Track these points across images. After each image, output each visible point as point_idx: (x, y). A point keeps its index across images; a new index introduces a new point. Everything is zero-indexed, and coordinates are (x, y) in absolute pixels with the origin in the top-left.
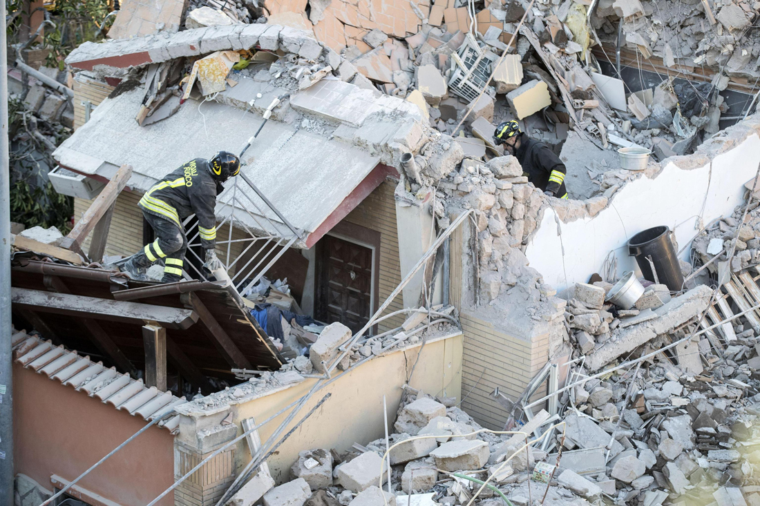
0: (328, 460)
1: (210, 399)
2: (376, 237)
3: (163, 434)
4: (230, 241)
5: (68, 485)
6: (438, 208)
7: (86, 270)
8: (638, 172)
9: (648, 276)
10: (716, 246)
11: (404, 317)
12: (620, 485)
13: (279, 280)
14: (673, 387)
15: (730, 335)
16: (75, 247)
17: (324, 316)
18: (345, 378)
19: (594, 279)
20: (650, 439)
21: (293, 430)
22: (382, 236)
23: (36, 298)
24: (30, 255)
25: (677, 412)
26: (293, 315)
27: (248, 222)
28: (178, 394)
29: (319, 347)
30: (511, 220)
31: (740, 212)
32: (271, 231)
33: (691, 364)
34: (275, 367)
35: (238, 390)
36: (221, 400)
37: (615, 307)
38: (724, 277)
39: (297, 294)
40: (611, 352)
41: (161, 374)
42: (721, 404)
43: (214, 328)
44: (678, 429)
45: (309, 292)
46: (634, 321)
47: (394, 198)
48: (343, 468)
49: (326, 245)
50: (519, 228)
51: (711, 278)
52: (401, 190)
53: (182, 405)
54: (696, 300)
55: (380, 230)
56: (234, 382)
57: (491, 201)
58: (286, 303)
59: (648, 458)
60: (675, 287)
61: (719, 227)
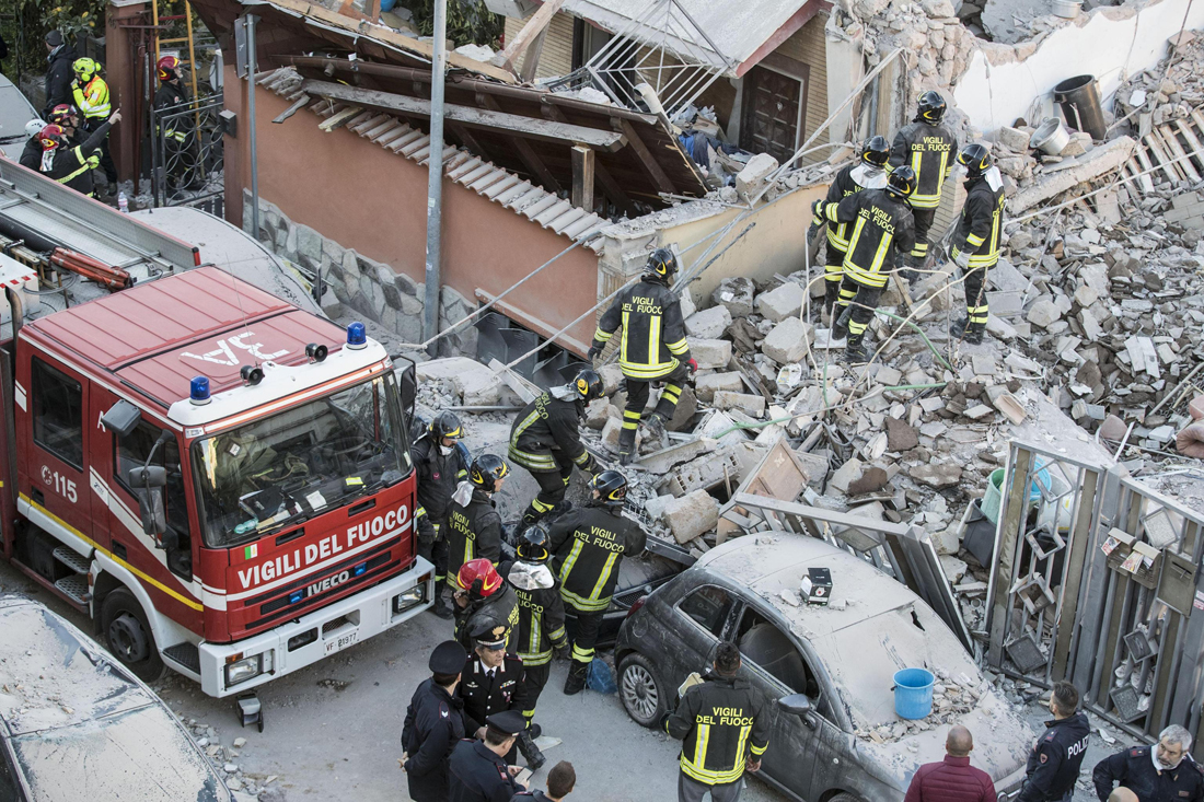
0: (749, 289)
1: (635, 222)
2: (805, 69)
3: (588, 254)
4: (661, 67)
5: (492, 300)
6: (868, 45)
7: (518, 89)
8: (1068, 19)
9: (1072, 124)
10: (1138, 98)
11: (828, 152)
12: (1036, 328)
13: (706, 108)
14: (1091, 235)
15: (1148, 187)
16: (508, 66)
17: (749, 145)
18: (769, 210)
19: (1019, 123)
20: (1067, 286)
21: (716, 258)
22: (811, 69)
23: (467, 114)
24: (464, 72)
25: (1094, 260)
26: (719, 142)
27: (679, 49)
28: (604, 216)
29: (745, 176)
30: (941, 60)
31: (1164, 66)
32: (703, 59)
33: (1109, 214)
34: (701, 195)
35: (664, 215)
36: (647, 224)
37: (1039, 153)
38: (1144, 130)
39: (723, 122)
40: (1033, 197)
41: (588, 196)
42: (1137, 255)
43: (642, 152)
44: (1094, 278)
45: (735, 120)
46: (1056, 168)
47: (824, 32)
48: (764, 297)
49: (755, 76)
50: (948, 68)
51: (1133, 129)
52: (831, 24)
53: (607, 227)
54: (1118, 150)
55: (809, 63)
56: (660, 206)
57: (922, 40)
58: (713, 130)
59: (1063, 303)
60: (1098, 136)
61: (1142, 79)
